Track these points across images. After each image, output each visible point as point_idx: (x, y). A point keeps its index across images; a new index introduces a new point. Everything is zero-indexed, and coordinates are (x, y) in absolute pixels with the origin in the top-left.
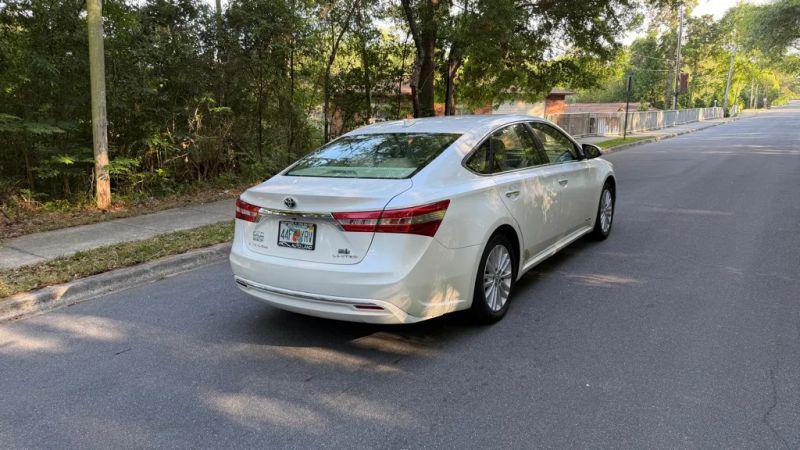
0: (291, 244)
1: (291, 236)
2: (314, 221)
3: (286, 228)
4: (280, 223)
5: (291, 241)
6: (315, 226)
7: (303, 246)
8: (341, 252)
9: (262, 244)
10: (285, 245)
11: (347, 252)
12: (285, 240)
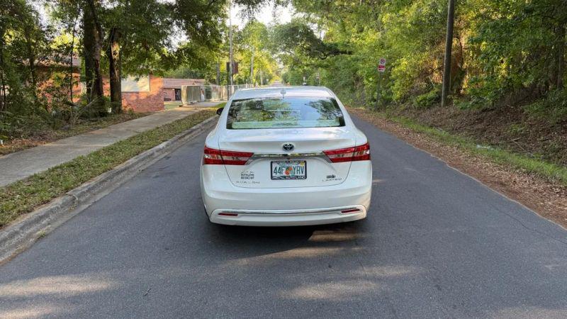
0: (285, 177)
1: (284, 171)
2: (302, 158)
3: (278, 166)
4: (272, 163)
5: (284, 174)
6: (305, 162)
7: (297, 177)
8: (329, 177)
9: (254, 180)
10: (279, 178)
11: (333, 177)
12: (278, 175)
